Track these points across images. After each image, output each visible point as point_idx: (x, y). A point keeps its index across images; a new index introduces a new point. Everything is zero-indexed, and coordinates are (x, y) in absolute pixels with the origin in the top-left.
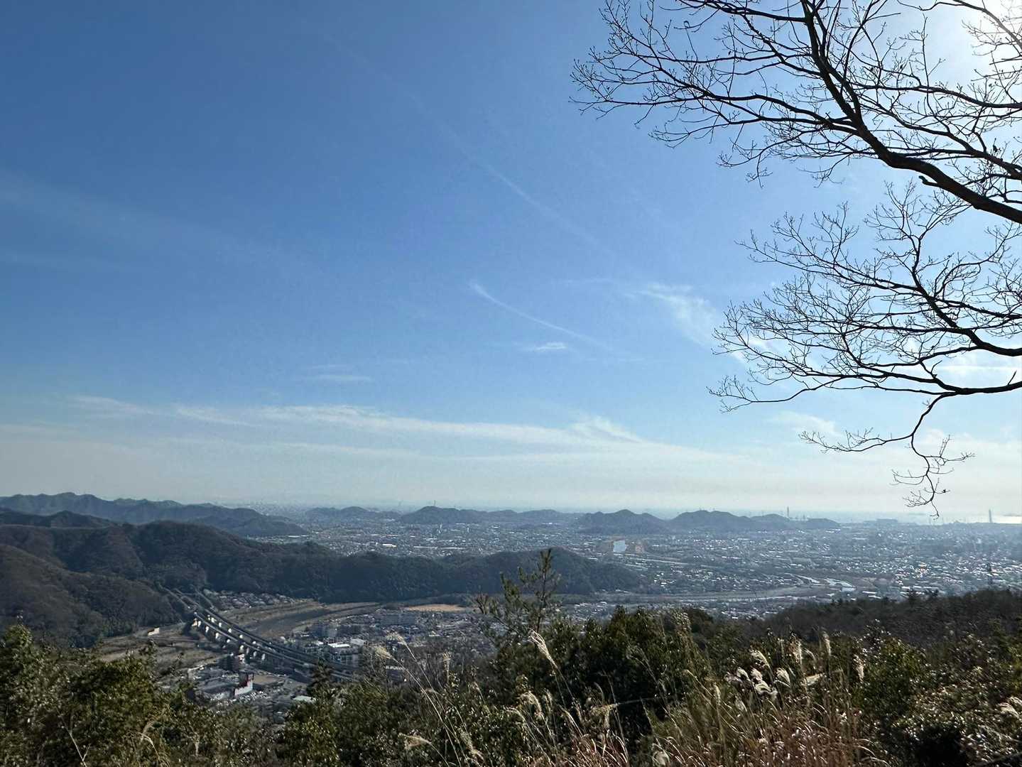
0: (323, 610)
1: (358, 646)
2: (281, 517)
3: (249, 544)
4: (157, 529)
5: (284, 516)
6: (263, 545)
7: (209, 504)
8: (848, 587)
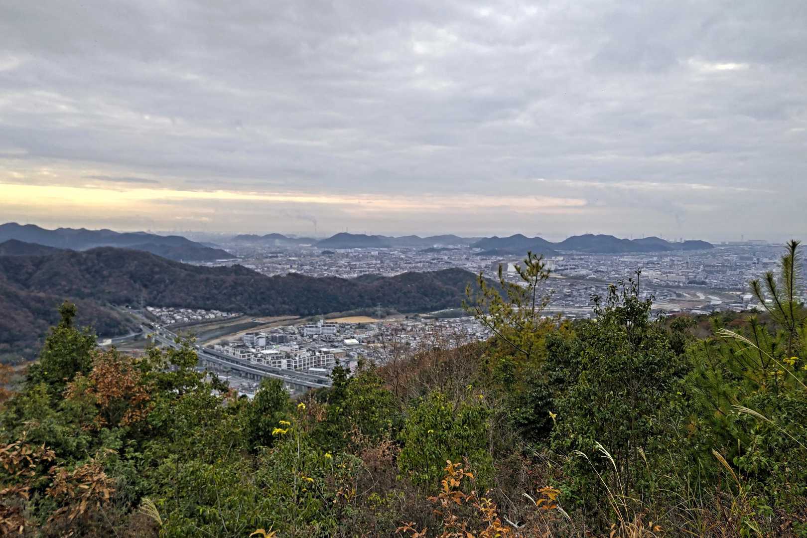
0: (253, 323)
1: (286, 352)
2: (210, 243)
3: (183, 267)
4: (99, 253)
5: (212, 242)
6: (196, 267)
7: (143, 232)
8: (716, 300)
